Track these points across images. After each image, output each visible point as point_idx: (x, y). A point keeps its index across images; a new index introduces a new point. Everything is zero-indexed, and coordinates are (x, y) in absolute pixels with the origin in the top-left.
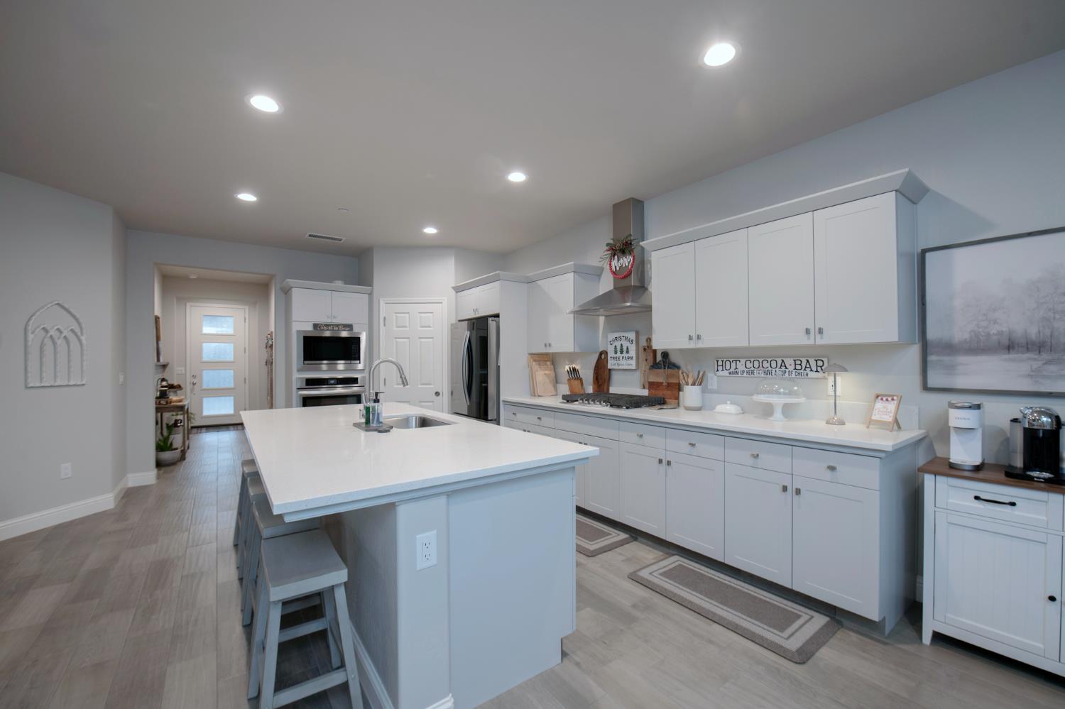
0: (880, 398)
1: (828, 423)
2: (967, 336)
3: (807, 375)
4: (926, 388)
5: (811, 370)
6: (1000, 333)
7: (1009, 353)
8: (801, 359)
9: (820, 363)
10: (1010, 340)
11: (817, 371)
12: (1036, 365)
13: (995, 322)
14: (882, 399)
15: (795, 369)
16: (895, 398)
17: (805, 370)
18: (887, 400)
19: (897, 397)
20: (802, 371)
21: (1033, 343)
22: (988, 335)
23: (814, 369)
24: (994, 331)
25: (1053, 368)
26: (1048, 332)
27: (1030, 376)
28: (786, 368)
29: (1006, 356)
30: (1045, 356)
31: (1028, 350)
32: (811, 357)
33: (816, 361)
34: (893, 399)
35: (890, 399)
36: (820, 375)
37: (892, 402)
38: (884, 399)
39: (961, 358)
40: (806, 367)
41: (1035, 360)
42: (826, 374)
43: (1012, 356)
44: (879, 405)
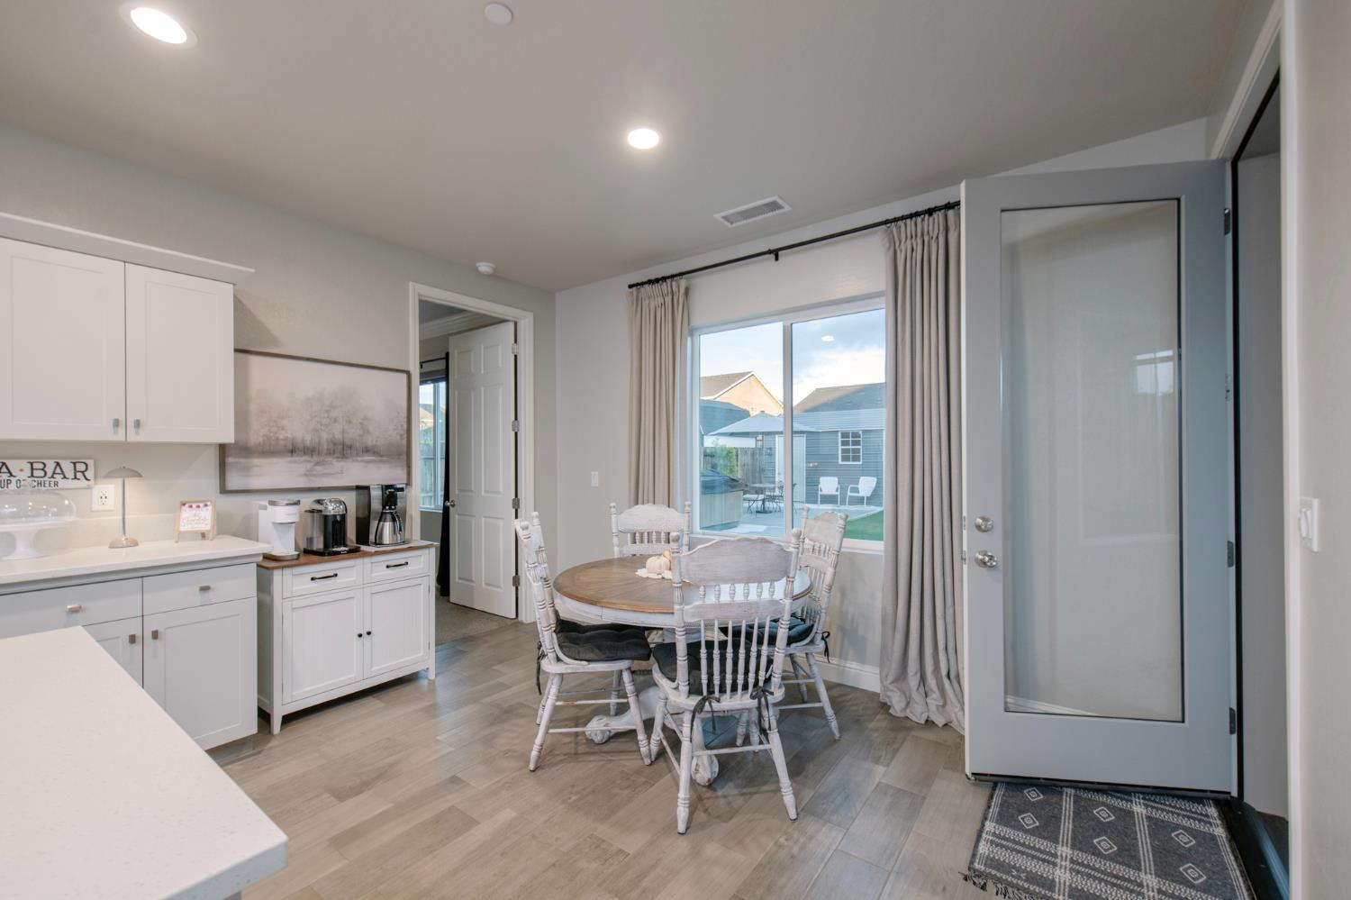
0: (187, 505)
1: (112, 547)
2: (261, 439)
3: (56, 484)
4: (224, 490)
5: (65, 477)
6: (286, 438)
7: (292, 456)
8: (44, 461)
9: (81, 467)
10: (293, 444)
11: (76, 478)
12: (309, 466)
13: (283, 429)
14: (191, 507)
15: (32, 476)
16: (209, 503)
17: (52, 477)
18: (198, 507)
19: (211, 502)
20: (46, 479)
21: (308, 449)
22: (277, 439)
23: (70, 474)
24: (281, 437)
25: (319, 468)
26: (317, 440)
27: (305, 475)
28: (11, 475)
29: (289, 459)
30: (316, 459)
31: (305, 454)
32: (64, 458)
33: (75, 464)
34: (206, 505)
35: (201, 505)
36: (83, 483)
37: (205, 508)
38: (194, 506)
39: (256, 461)
40: (54, 473)
41: (309, 461)
42: (91, 483)
43: (294, 458)
44: (186, 513)
